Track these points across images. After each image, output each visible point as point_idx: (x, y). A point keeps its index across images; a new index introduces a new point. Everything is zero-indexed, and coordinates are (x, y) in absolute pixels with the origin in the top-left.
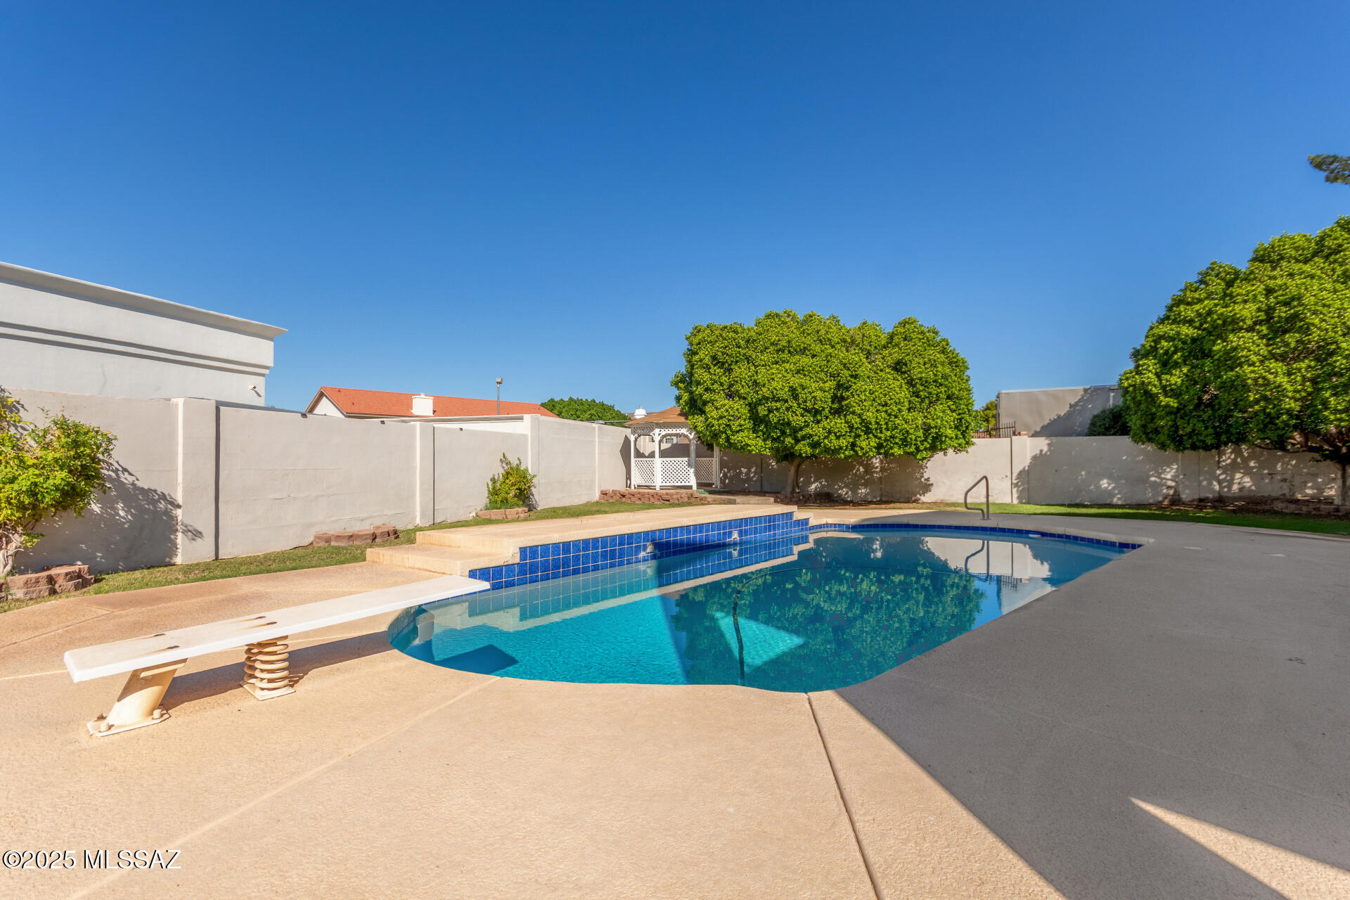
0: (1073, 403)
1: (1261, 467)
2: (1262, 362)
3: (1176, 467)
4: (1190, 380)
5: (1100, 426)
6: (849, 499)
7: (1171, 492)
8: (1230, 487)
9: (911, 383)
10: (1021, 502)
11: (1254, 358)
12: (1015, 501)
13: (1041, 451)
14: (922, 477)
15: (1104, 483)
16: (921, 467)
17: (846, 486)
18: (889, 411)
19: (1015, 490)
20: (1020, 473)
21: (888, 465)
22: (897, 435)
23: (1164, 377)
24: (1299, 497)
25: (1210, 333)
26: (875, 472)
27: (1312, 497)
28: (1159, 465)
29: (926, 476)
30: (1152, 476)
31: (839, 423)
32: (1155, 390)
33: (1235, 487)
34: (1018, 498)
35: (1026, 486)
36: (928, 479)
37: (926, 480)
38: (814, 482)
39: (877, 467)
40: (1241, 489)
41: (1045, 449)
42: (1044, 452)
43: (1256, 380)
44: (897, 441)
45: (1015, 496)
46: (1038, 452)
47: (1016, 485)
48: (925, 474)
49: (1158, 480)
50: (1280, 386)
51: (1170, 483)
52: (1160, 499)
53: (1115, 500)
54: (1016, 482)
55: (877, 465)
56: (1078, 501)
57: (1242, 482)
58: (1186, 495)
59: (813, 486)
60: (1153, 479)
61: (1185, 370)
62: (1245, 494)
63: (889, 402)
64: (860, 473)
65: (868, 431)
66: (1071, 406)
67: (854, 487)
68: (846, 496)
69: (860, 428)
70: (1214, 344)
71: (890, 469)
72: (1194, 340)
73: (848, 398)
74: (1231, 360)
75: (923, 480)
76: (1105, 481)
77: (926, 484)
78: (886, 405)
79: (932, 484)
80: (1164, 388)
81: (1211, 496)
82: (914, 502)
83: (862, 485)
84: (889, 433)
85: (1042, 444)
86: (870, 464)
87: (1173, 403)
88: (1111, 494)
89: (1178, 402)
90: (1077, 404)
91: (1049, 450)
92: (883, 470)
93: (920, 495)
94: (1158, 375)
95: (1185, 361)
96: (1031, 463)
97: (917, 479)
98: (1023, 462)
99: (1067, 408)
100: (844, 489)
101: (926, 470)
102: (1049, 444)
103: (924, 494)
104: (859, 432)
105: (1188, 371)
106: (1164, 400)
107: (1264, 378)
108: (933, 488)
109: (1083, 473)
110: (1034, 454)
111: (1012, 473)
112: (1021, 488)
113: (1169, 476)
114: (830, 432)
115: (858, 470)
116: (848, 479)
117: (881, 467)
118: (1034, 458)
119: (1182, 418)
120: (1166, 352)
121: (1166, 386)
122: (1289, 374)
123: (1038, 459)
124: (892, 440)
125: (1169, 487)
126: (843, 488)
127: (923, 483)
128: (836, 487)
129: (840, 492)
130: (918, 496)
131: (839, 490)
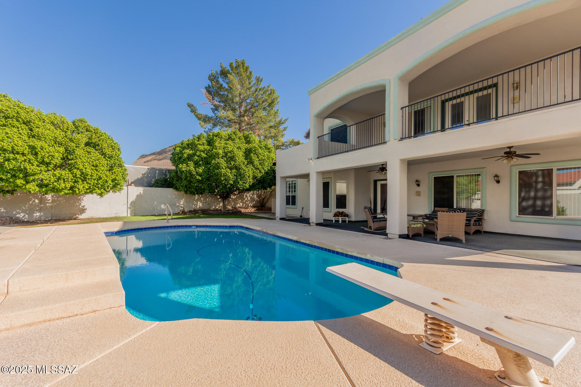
0: (143, 173)
1: (204, 200)
2: (225, 169)
3: (184, 200)
5: (160, 184)
6: (26, 220)
7: (182, 209)
8: (197, 206)
10: (132, 216)
12: (129, 215)
13: (140, 193)
14: (80, 205)
15: (163, 206)
16: (80, 200)
17: (24, 212)
19: (129, 210)
20: (132, 203)
21: (57, 199)
23: (197, 169)
24: (211, 209)
25: (210, 157)
26: (48, 203)
27: (214, 208)
28: (180, 199)
29: (82, 204)
33: (198, 207)
34: (131, 214)
35: (134, 208)
36: (84, 206)
37: (82, 207)
39: (49, 200)
40: (199, 207)
41: (142, 192)
42: (141, 194)
43: (224, 174)
45: (129, 212)
46: (139, 194)
47: (130, 208)
48: (82, 203)
49: (179, 204)
50: (229, 176)
51: (182, 206)
52: (179, 211)
54: (130, 206)
55: (50, 198)
56: (153, 214)
57: (200, 205)
58: (186, 210)
60: (177, 204)
61: (203, 168)
62: (200, 208)
64: (36, 203)
65: (84, 180)
66: (143, 175)
67: (30, 212)
68: (24, 218)
70: (212, 161)
71: (59, 201)
72: (205, 158)
74: (218, 167)
75: (80, 207)
76: (163, 205)
79: (86, 209)
80: (197, 173)
81: (192, 210)
82: (75, 219)
83: (37, 211)
85: (140, 190)
86: (44, 198)
87: (200, 178)
88: (165, 210)
90: (145, 174)
91: (143, 193)
92: (53, 201)
93: (79, 215)
95: (203, 165)
96: (136, 198)
97: (77, 206)
98: (132, 198)
99: (141, 175)
100: (22, 214)
101: (82, 201)
102: (143, 190)
103: (81, 214)
106: (198, 177)
108: (87, 211)
109: (156, 202)
110: (137, 194)
111: (127, 203)
112: (132, 209)
113: (182, 203)
115: (34, 201)
116: (25, 207)
117: (52, 200)
118: (137, 196)
120: (197, 160)
122: (231, 173)
123: (139, 197)
125: (182, 207)
127: (80, 208)
128: (14, 213)
129: (17, 216)
130: (77, 215)
131: (17, 214)
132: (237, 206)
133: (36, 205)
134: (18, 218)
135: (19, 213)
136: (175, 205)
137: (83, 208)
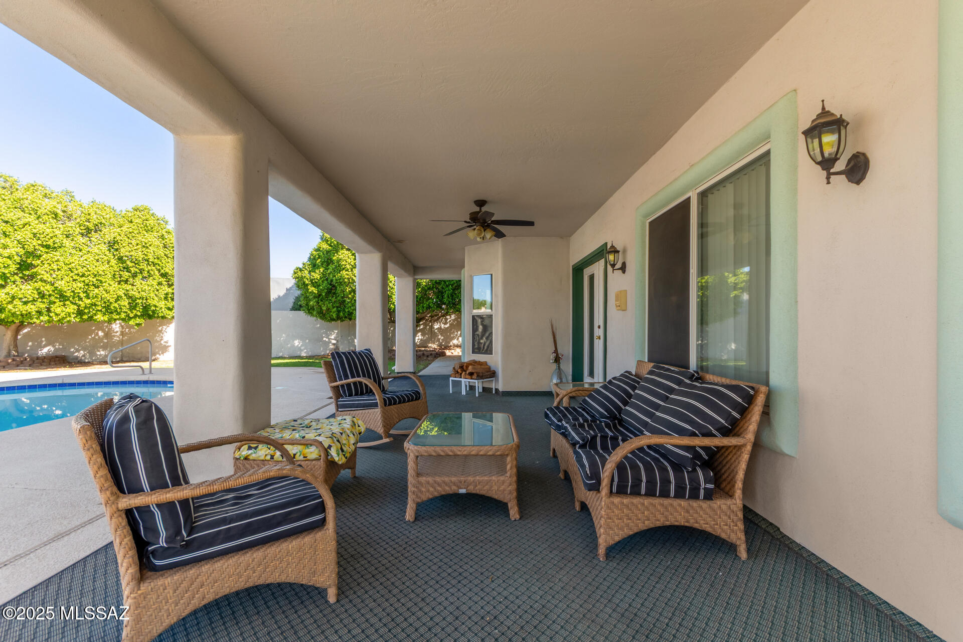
0: (288, 288)
3: (336, 331)
4: (324, 276)
7: (334, 347)
9: (120, 259)
11: (348, 267)
15: (297, 342)
17: (84, 349)
18: (87, 281)
21: (129, 330)
22: (99, 303)
23: (312, 274)
26: (114, 336)
30: (324, 337)
31: (28, 290)
32: (307, 282)
37: (165, 342)
38: (45, 346)
39: (117, 332)
44: (99, 308)
49: (327, 340)
51: (334, 341)
52: (328, 352)
53: (303, 354)
55: (117, 329)
56: (280, 355)
59: (45, 350)
60: (324, 339)
61: (322, 270)
63: (86, 273)
64: (99, 337)
65: (63, 298)
66: (287, 290)
67: (93, 349)
68: (84, 358)
69: (53, 295)
70: (334, 256)
71: (130, 333)
73: (35, 267)
74: (339, 266)
75: (162, 342)
77: (165, 345)
78: (83, 276)
79: (170, 346)
80: (311, 280)
82: (154, 361)
83: (101, 348)
84: (88, 301)
88: (300, 349)
89: (318, 291)
92: (122, 333)
93: (160, 355)
94: (310, 272)
95: (322, 264)
97: (157, 341)
99: (285, 291)
100: (81, 352)
101: (164, 334)
103: (162, 353)
104: (53, 298)
105: (323, 271)
106: (312, 289)
107: (352, 279)
108: (171, 349)
109: (284, 335)
113: (333, 337)
114: (13, 298)
115: (97, 334)
116: (85, 342)
119: (321, 301)
121: (313, 280)
124: (94, 307)
125: (333, 344)
126: (80, 350)
127: (161, 344)
128: (72, 350)
129: (76, 354)
130: (158, 355)
131: (75, 352)
132: (451, 344)
133: (101, 339)
134: (77, 357)
135: (78, 351)
136: (320, 340)
137: (165, 344)
